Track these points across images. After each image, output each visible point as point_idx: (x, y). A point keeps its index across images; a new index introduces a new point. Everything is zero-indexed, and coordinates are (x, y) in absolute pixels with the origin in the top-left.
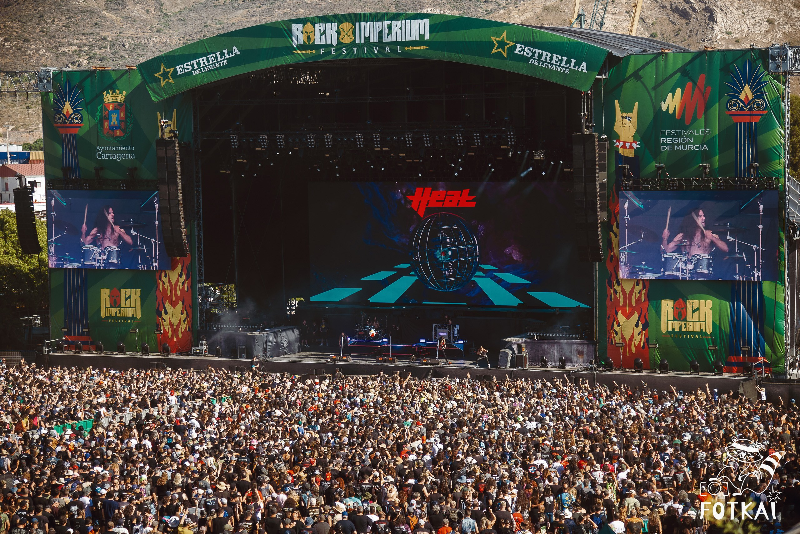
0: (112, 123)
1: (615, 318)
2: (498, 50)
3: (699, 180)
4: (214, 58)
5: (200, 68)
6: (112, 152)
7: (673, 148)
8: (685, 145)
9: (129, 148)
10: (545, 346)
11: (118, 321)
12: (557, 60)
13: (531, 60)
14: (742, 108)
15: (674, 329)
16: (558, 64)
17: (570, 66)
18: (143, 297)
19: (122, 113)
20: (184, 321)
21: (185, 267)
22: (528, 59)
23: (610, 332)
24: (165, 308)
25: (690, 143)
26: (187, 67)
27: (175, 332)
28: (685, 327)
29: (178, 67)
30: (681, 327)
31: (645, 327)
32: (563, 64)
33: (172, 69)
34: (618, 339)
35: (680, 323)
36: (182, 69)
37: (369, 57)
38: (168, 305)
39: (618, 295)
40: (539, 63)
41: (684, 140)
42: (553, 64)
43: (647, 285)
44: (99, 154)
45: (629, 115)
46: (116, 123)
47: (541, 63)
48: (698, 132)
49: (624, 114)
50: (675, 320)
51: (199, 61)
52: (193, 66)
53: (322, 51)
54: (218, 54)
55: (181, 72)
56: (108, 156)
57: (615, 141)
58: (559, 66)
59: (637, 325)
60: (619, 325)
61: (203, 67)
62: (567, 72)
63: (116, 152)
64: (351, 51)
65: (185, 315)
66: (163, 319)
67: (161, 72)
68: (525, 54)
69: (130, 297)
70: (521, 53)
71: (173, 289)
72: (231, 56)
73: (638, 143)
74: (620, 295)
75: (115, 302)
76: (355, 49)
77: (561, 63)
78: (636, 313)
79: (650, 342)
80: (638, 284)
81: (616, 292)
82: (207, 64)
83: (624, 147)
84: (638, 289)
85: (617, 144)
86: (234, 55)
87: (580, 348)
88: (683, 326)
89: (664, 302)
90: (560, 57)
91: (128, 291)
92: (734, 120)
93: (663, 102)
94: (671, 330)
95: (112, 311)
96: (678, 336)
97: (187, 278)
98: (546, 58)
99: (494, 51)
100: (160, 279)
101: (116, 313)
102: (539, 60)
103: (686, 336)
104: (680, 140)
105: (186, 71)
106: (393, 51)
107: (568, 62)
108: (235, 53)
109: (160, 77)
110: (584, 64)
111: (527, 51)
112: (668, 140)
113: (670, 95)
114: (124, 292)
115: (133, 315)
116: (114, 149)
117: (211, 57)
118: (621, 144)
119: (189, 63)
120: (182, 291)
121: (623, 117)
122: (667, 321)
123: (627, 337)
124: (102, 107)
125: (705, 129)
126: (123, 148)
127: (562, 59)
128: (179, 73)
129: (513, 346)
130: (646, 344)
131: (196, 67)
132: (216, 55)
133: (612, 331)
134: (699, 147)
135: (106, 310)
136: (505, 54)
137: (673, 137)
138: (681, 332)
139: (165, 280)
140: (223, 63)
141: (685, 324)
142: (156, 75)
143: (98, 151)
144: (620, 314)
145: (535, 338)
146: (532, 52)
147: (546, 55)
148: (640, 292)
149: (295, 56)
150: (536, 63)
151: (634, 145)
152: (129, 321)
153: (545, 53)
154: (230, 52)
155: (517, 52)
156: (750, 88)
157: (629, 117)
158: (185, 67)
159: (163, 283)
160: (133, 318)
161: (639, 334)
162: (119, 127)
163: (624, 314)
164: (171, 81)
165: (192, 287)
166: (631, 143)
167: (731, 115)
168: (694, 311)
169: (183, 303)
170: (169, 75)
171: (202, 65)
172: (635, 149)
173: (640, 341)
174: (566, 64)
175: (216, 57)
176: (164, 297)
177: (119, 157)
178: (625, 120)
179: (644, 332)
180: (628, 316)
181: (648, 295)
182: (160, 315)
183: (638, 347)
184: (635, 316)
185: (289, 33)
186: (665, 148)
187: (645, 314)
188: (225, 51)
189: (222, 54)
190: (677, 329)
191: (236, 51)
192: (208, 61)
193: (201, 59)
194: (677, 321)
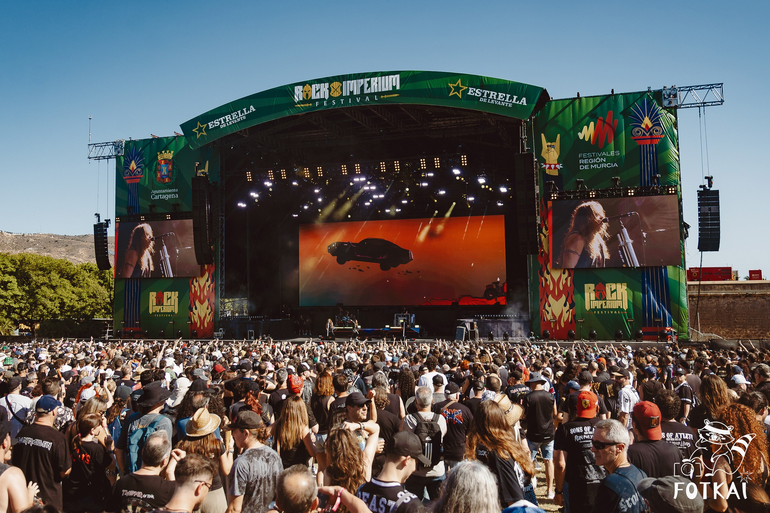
0: (163, 174)
1: (547, 300)
2: (454, 93)
3: (612, 189)
4: (236, 115)
5: (225, 123)
6: (162, 194)
7: (590, 167)
8: (599, 164)
9: (174, 190)
10: (490, 325)
11: (161, 315)
12: (502, 97)
13: (481, 98)
14: (644, 134)
15: (596, 307)
16: (503, 100)
17: (512, 101)
18: (180, 297)
19: (170, 166)
20: (209, 315)
21: (210, 275)
22: (479, 98)
23: (542, 312)
24: (195, 305)
25: (603, 162)
26: (217, 123)
27: (202, 323)
28: (606, 305)
29: (209, 124)
30: (602, 305)
31: (572, 306)
32: (507, 100)
33: (205, 125)
34: (549, 317)
35: (601, 302)
36: (213, 124)
37: (353, 106)
38: (197, 303)
39: (548, 283)
40: (487, 101)
41: (598, 160)
42: (499, 101)
43: (572, 273)
44: (153, 196)
46: (166, 173)
47: (489, 100)
48: (609, 153)
50: (596, 299)
52: (220, 122)
53: (317, 104)
54: (239, 112)
55: (212, 126)
56: (159, 197)
58: (504, 101)
59: (565, 305)
60: (550, 306)
61: (228, 122)
62: (510, 105)
63: (165, 194)
64: (338, 103)
65: (210, 310)
66: (194, 313)
67: (198, 128)
68: (476, 95)
69: (170, 298)
70: (473, 94)
71: (202, 290)
72: (248, 112)
73: (561, 165)
74: (550, 282)
75: (160, 302)
76: (342, 100)
77: (505, 99)
78: (564, 295)
79: (577, 318)
80: (564, 273)
81: (546, 280)
82: (231, 119)
84: (564, 277)
86: (251, 112)
89: (586, 286)
90: (504, 95)
91: (169, 293)
92: (637, 143)
93: (580, 133)
94: (594, 308)
95: (157, 309)
96: (600, 312)
97: (212, 282)
98: (493, 97)
99: (451, 94)
100: (193, 283)
101: (160, 310)
102: (488, 98)
103: (607, 312)
104: (595, 160)
105: (216, 125)
106: (372, 99)
107: (511, 98)
108: (252, 110)
109: (196, 131)
110: (524, 99)
111: (478, 92)
112: (585, 161)
113: (585, 127)
114: (166, 294)
115: (172, 311)
116: (164, 191)
117: (234, 115)
119: (218, 120)
120: (208, 292)
122: (590, 300)
124: (156, 163)
125: (615, 151)
126: (170, 191)
127: (506, 96)
128: (210, 128)
129: (466, 324)
130: (573, 320)
131: (223, 122)
132: (238, 113)
133: (544, 310)
134: (611, 165)
135: (153, 308)
136: (460, 96)
137: (589, 159)
138: (602, 309)
139: (196, 284)
140: (243, 118)
141: (605, 303)
142: (193, 130)
143: (153, 193)
144: (550, 296)
145: (482, 318)
146: (482, 93)
147: (493, 94)
148: (566, 279)
149: (296, 109)
150: (485, 100)
152: (169, 315)
153: (492, 93)
154: (248, 109)
155: (469, 93)
156: (650, 119)
158: (215, 122)
159: (195, 287)
160: (172, 313)
161: (567, 312)
162: (167, 176)
163: (554, 297)
164: (205, 134)
165: (215, 289)
167: (635, 140)
168: (612, 292)
169: (209, 301)
170: (203, 130)
171: (227, 121)
172: (559, 170)
173: (568, 318)
174: (509, 100)
175: (238, 114)
176: (195, 297)
177: (167, 197)
179: (571, 310)
180: (557, 298)
181: (573, 281)
182: (191, 310)
183: (566, 323)
184: (563, 298)
185: (293, 93)
186: (583, 167)
187: (572, 296)
188: (245, 110)
189: (242, 112)
190: (599, 307)
191: (252, 109)
192: (232, 117)
193: (226, 117)
194: (598, 300)
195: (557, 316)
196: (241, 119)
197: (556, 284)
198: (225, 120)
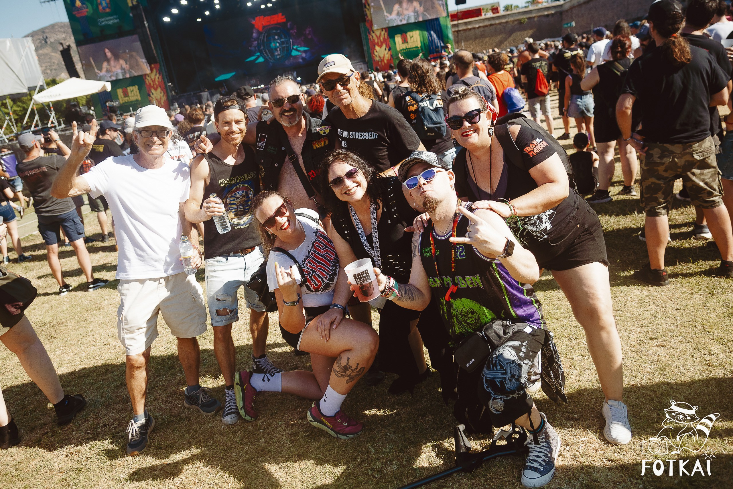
0: (103, 6)
1: (374, 49)
9: (115, 17)
11: (129, 104)
18: (140, 89)
20: (163, 97)
21: (158, 70)
27: (160, 102)
28: (408, 46)
31: (390, 49)
34: (377, 59)
35: (405, 45)
38: (153, 91)
39: (374, 38)
44: (100, 23)
46: (105, 5)
50: (402, 43)
56: (105, 23)
59: (386, 50)
60: (376, 51)
65: (163, 93)
66: (152, 98)
69: (133, 91)
71: (154, 82)
75: (125, 95)
78: (384, 44)
79: (393, 56)
87: (361, 66)
89: (396, 36)
91: (131, 88)
94: (402, 48)
95: (126, 99)
96: (405, 51)
97: (160, 74)
101: (128, 100)
103: (409, 50)
114: (129, 89)
115: (136, 99)
116: (108, 19)
120: (159, 82)
122: (399, 44)
123: (382, 56)
126: (112, 18)
130: (391, 58)
133: (373, 55)
135: (122, 100)
138: (406, 49)
139: (148, 78)
143: (99, 21)
144: (376, 46)
148: (384, 34)
159: (148, 81)
161: (387, 54)
162: (107, 7)
163: (378, 46)
165: (163, 78)
168: (411, 37)
169: (160, 87)
173: (388, 57)
176: (150, 87)
177: (111, 22)
179: (389, 52)
180: (380, 46)
181: (388, 35)
182: (149, 95)
183: (388, 60)
184: (384, 46)
187: (388, 44)
190: (404, 48)
194: (404, 43)
195: (382, 58)
197: (379, 38)
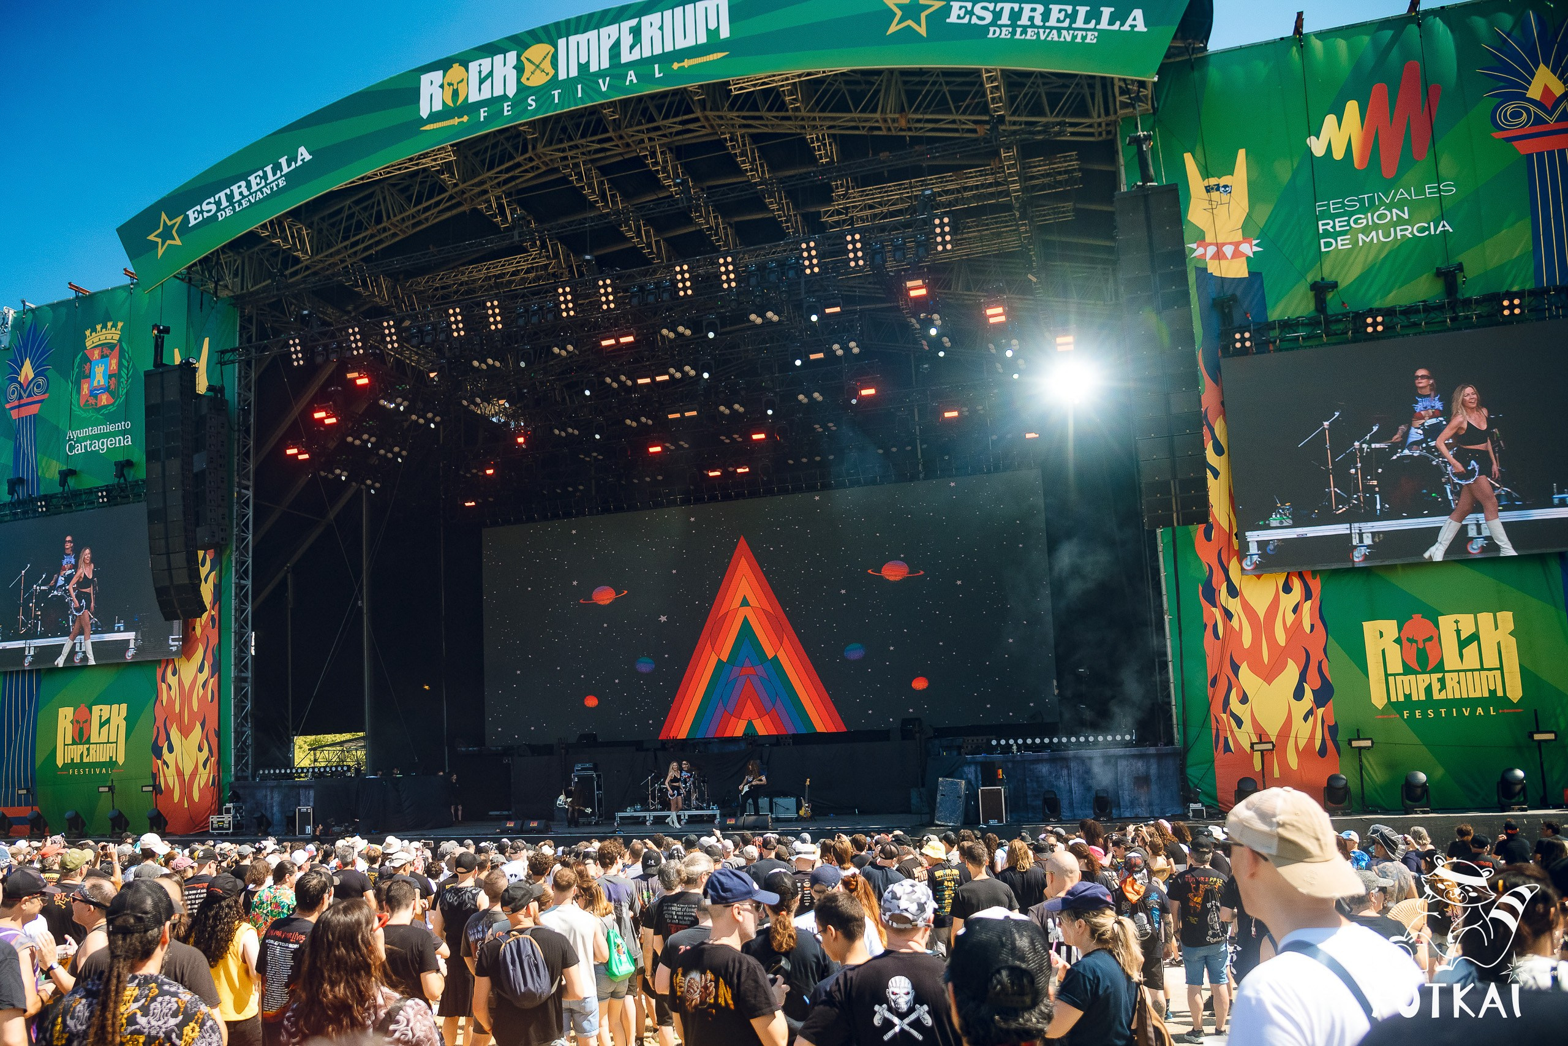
0: (96, 384)
1: (1234, 681)
2: (903, 25)
3: (1442, 303)
4: (261, 178)
5: (232, 204)
6: (93, 438)
7: (1352, 241)
8: (1386, 228)
9: (122, 425)
11: (84, 771)
12: (1062, 16)
13: (992, 29)
15: (1408, 697)
16: (1066, 24)
17: (1098, 23)
18: (130, 720)
19: (114, 362)
20: (205, 766)
21: (210, 651)
22: (985, 29)
23: (1220, 721)
24: (168, 738)
25: (1400, 221)
26: (208, 207)
27: (186, 789)
28: (1443, 687)
29: (190, 213)
30: (1429, 689)
31: (1323, 696)
32: (1080, 24)
33: (179, 219)
34: (1244, 736)
35: (1424, 680)
36: (199, 213)
37: (590, 104)
38: (174, 733)
39: (1235, 623)
40: (1014, 33)
41: (1382, 217)
42: (1052, 28)
43: (1316, 588)
44: (70, 445)
45: (1224, 180)
46: (102, 382)
47: (1019, 30)
49: (1213, 181)
50: (1408, 670)
51: (232, 191)
52: (218, 203)
53: (483, 113)
54: (268, 169)
55: (196, 219)
56: (85, 447)
57: (1194, 246)
58: (1069, 29)
59: (1299, 694)
60: (1244, 699)
61: (239, 202)
62: (1091, 39)
63: (99, 437)
64: (545, 101)
65: (206, 752)
66: (165, 763)
67: (160, 230)
68: (975, 20)
69: (108, 721)
70: (966, 21)
71: (186, 697)
72: (293, 166)
73: (1254, 242)
74: (1240, 621)
75: (81, 733)
76: (556, 92)
77: (1073, 21)
78: (1290, 662)
79: (1342, 733)
80: (1287, 589)
81: (1228, 615)
82: (246, 193)
83: (1219, 255)
84: (1288, 601)
85: (1200, 251)
86: (299, 163)
87: (1141, 767)
88: (1436, 686)
89: (1370, 628)
90: (1069, 8)
91: (106, 708)
92: (1519, 149)
93: (1313, 138)
94: (1401, 699)
95: (76, 753)
96: (1424, 714)
97: (212, 674)
98: (1031, 19)
99: (893, 29)
100: (163, 679)
101: (82, 755)
102: (1014, 26)
103: (1449, 713)
105: (206, 215)
106: (645, 77)
107: (1093, 15)
108: (303, 160)
109: (157, 239)
110: (1138, 13)
111: (980, 13)
112: (1339, 224)
113: (1330, 120)
114: (99, 711)
115: (111, 758)
116: (97, 431)
117: (255, 179)
118: (1211, 250)
119: (212, 200)
120: (202, 702)
121: (1208, 189)
122: (1387, 675)
123: (1273, 729)
125: (1438, 182)
126: (112, 428)
127: (1075, 12)
128: (192, 222)
130: (1330, 744)
131: (225, 203)
132: (265, 173)
133: (1224, 716)
134: (1428, 229)
135: (65, 751)
136: (923, 31)
137: (1350, 214)
138: (1429, 701)
139: (172, 680)
140: (277, 185)
141: (1442, 681)
142: (152, 237)
143: (70, 440)
144: (1244, 670)
145: (1015, 748)
146: (993, 12)
147: (1031, 11)
148: (1297, 609)
149: (424, 136)
150: (1005, 34)
151: (1245, 248)
152: (104, 771)
153: (1027, 7)
154: (292, 159)
155: (952, 20)
156: (1555, 74)
157: (1225, 186)
158: (205, 207)
159: (170, 687)
160: (111, 763)
161: (1306, 719)
162: (106, 389)
163: (1257, 668)
164: (178, 242)
165: (221, 690)
166: (1237, 245)
167: (1509, 139)
168: (1463, 644)
169: (205, 727)
170: (174, 232)
171: (237, 197)
172: (1248, 258)
173: (1312, 738)
174: (1087, 22)
175: (265, 177)
176: (169, 717)
177: (103, 446)
178: (1215, 195)
179: (1320, 711)
180: (1269, 674)
181: (1321, 615)
182: (157, 752)
183: (1305, 755)
184: (1291, 673)
185: (414, 95)
186: (1330, 244)
187: (1320, 663)
188: (283, 161)
189: (277, 167)
190: (1419, 695)
191: (304, 154)
192: (249, 187)
193: (234, 188)
194: (1416, 673)
195: (1273, 733)
196: (272, 189)
197: (1263, 626)
198: (230, 198)
